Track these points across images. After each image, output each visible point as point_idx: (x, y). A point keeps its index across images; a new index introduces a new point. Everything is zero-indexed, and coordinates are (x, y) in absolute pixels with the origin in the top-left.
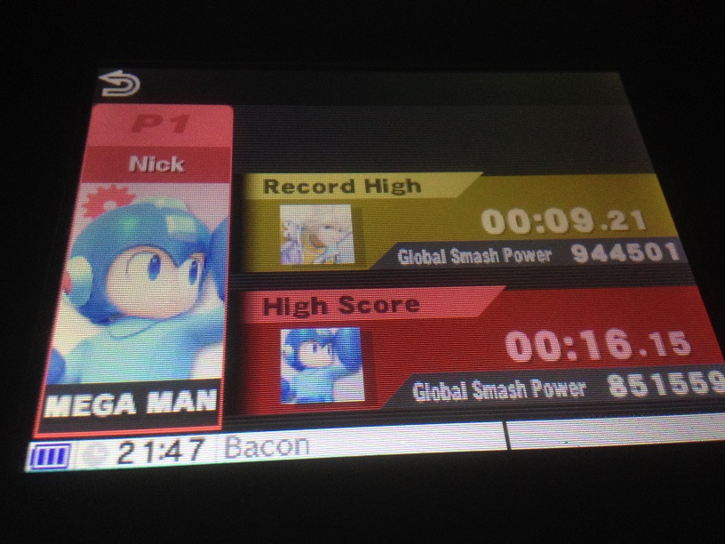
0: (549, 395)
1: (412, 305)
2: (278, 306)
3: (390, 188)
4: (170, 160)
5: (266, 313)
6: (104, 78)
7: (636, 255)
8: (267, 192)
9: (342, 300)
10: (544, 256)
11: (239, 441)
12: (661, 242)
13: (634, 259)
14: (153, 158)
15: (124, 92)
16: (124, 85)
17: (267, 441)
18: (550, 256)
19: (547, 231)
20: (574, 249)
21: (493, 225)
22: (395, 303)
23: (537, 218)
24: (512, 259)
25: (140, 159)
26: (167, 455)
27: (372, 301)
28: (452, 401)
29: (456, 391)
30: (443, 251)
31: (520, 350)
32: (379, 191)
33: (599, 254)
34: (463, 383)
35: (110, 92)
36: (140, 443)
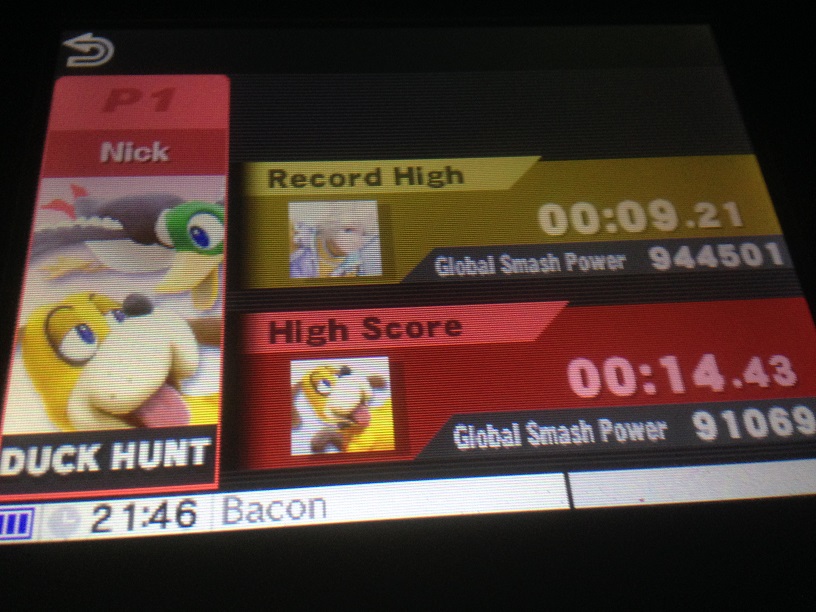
0: (621, 439)
1: (453, 328)
2: (287, 331)
3: (426, 179)
4: (151, 147)
5: (273, 341)
6: (70, 43)
7: (730, 259)
8: (272, 185)
9: (367, 322)
10: (616, 262)
11: (240, 502)
12: (760, 241)
13: (728, 264)
14: (130, 144)
15: (94, 61)
16: (94, 52)
17: (275, 502)
18: (624, 262)
19: (621, 230)
20: (654, 252)
21: (554, 223)
22: (432, 325)
23: (608, 213)
24: (576, 267)
25: (115, 146)
26: (152, 521)
27: (404, 324)
28: (502, 448)
29: (506, 435)
30: (490, 258)
31: (585, 383)
32: (411, 182)
33: (683, 259)
34: (515, 426)
35: (76, 61)
36: (118, 505)
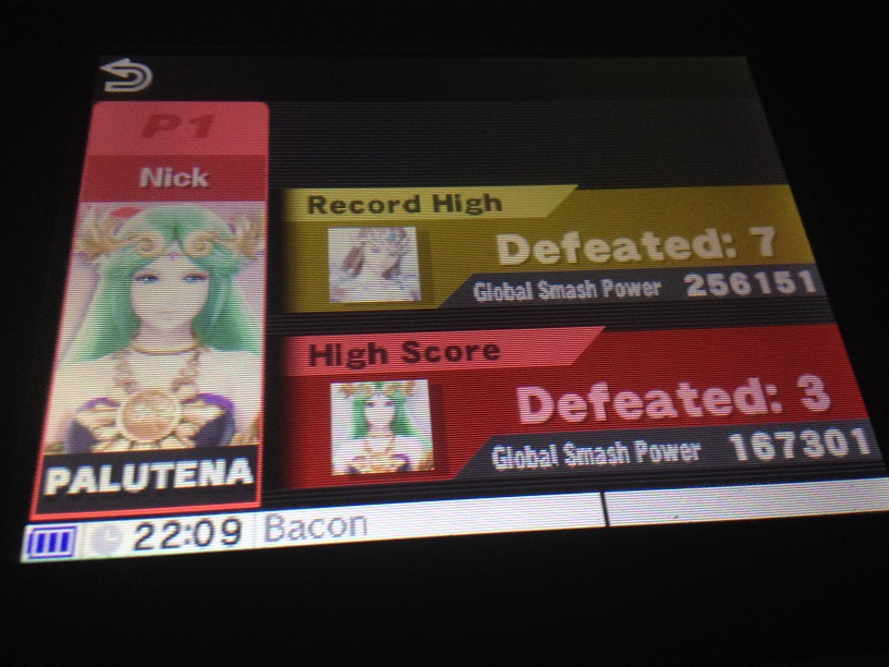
0: (656, 460)
1: (491, 351)
2: (327, 354)
3: (464, 206)
4: (190, 172)
5: (313, 363)
6: (107, 68)
8: (311, 212)
9: (406, 346)
10: (652, 289)
11: (282, 521)
12: (794, 270)
14: (169, 170)
15: (131, 87)
16: (132, 77)
17: (317, 520)
18: (659, 289)
20: (689, 279)
22: (471, 350)
24: (612, 293)
25: (154, 172)
27: (443, 347)
28: (539, 469)
29: (544, 456)
30: (528, 284)
32: (450, 210)
34: (553, 447)
35: (115, 87)
36: (158, 523)
